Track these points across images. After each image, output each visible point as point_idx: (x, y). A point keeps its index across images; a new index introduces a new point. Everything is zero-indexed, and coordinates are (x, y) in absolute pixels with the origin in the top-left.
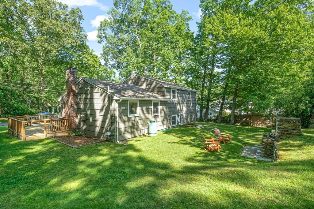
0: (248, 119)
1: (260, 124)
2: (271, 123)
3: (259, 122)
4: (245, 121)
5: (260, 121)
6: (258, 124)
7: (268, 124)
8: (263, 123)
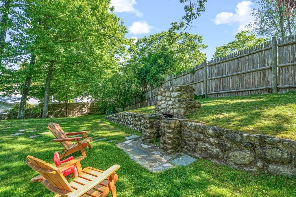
0: (63, 109)
1: (76, 113)
2: (86, 110)
3: (75, 112)
4: (59, 112)
5: (76, 110)
6: (74, 113)
7: (84, 112)
8: (79, 112)
